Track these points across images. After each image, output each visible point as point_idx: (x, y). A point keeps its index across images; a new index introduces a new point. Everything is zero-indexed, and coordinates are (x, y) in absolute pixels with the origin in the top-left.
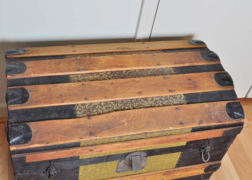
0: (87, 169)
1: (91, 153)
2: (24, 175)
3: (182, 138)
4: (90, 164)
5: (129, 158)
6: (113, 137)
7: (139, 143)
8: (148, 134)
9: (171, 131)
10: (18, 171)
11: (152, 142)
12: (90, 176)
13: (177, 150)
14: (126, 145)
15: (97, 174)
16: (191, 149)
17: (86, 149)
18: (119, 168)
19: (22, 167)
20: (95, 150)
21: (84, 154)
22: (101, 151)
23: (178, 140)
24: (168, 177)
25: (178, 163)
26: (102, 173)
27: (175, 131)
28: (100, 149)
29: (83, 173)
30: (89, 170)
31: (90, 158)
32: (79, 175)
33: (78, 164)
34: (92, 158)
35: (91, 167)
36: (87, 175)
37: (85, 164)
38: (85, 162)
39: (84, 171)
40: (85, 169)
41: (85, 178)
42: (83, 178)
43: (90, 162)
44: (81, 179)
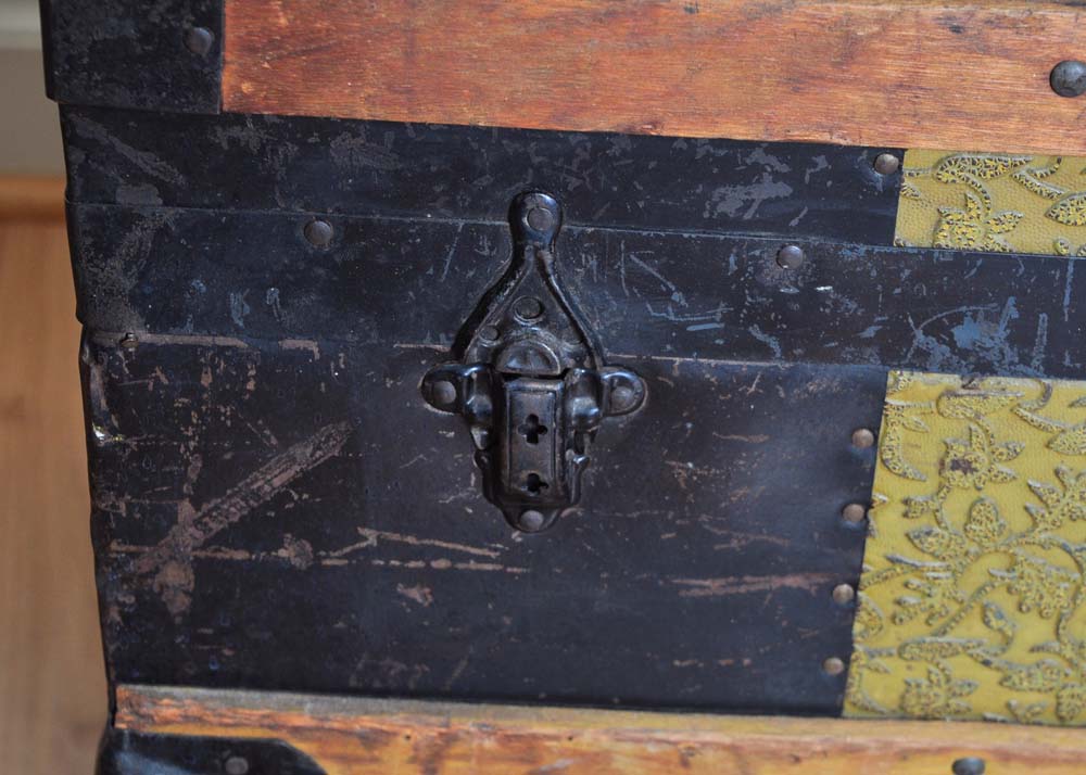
0: (982, 459)
1: (1059, 121)
2: (186, 361)
4: (1025, 360)
10: (117, 264)
17: (995, 36)
19: (170, 214)
21: (973, 120)
29: (924, 522)
30: (1010, 501)
31: (1032, 261)
32: (874, 555)
33: (870, 332)
34: (1058, 261)
35: (1030, 439)
36: (976, 575)
37: (964, 354)
38: (958, 319)
39: (943, 488)
40: (959, 451)
41: (937, 624)
42: (915, 629)
43: (1021, 337)
44: (891, 637)
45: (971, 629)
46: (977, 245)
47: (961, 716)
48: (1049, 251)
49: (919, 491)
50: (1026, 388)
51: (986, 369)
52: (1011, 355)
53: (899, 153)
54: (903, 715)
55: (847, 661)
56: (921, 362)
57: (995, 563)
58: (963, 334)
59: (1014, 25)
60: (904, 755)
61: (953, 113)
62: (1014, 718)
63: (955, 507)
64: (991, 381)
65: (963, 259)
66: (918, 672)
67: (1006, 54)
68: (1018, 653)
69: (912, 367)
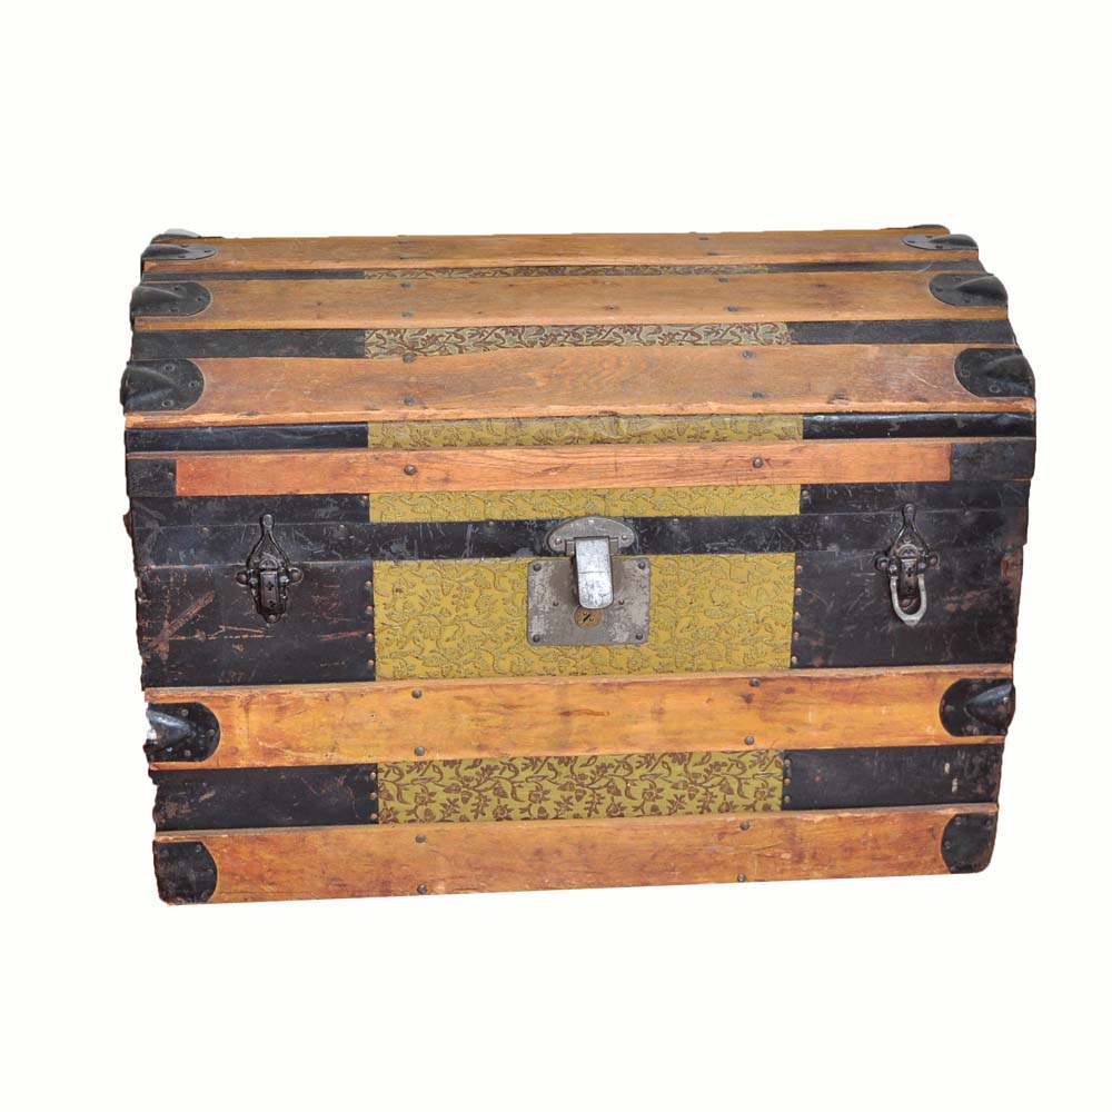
0: (404, 587)
3: (767, 460)
4: (413, 555)
5: (563, 543)
6: (489, 419)
7: (593, 461)
8: (622, 421)
9: (715, 419)
11: (645, 464)
12: (420, 636)
13: (768, 540)
14: (541, 460)
15: (449, 632)
16: (833, 548)
17: (387, 460)
18: (536, 611)
19: (161, 529)
20: (424, 474)
21: (386, 483)
22: (446, 480)
23: (755, 471)
24: (770, 725)
25: (800, 641)
26: (470, 630)
27: (731, 422)
28: (442, 466)
29: (391, 610)
30: (415, 600)
31: (409, 524)
32: (377, 622)
33: (367, 549)
34: (417, 524)
35: (417, 580)
36: (409, 628)
37: (395, 554)
38: (391, 543)
39: (395, 599)
40: (397, 586)
41: (400, 645)
42: (394, 648)
43: (410, 547)
44: (387, 651)
45: (411, 646)
46: (393, 521)
47: (412, 677)
48: (414, 521)
49: (388, 600)
50: (413, 563)
51: (402, 558)
52: (408, 554)
53: (368, 495)
54: (395, 679)
55: (375, 661)
56: (383, 558)
57: (414, 622)
58: (393, 548)
59: (391, 456)
60: (396, 691)
61: (380, 482)
62: (429, 677)
63: (399, 604)
64: (403, 562)
65: (390, 525)
66: (397, 663)
67: (391, 464)
68: (426, 654)
69: (380, 559)
